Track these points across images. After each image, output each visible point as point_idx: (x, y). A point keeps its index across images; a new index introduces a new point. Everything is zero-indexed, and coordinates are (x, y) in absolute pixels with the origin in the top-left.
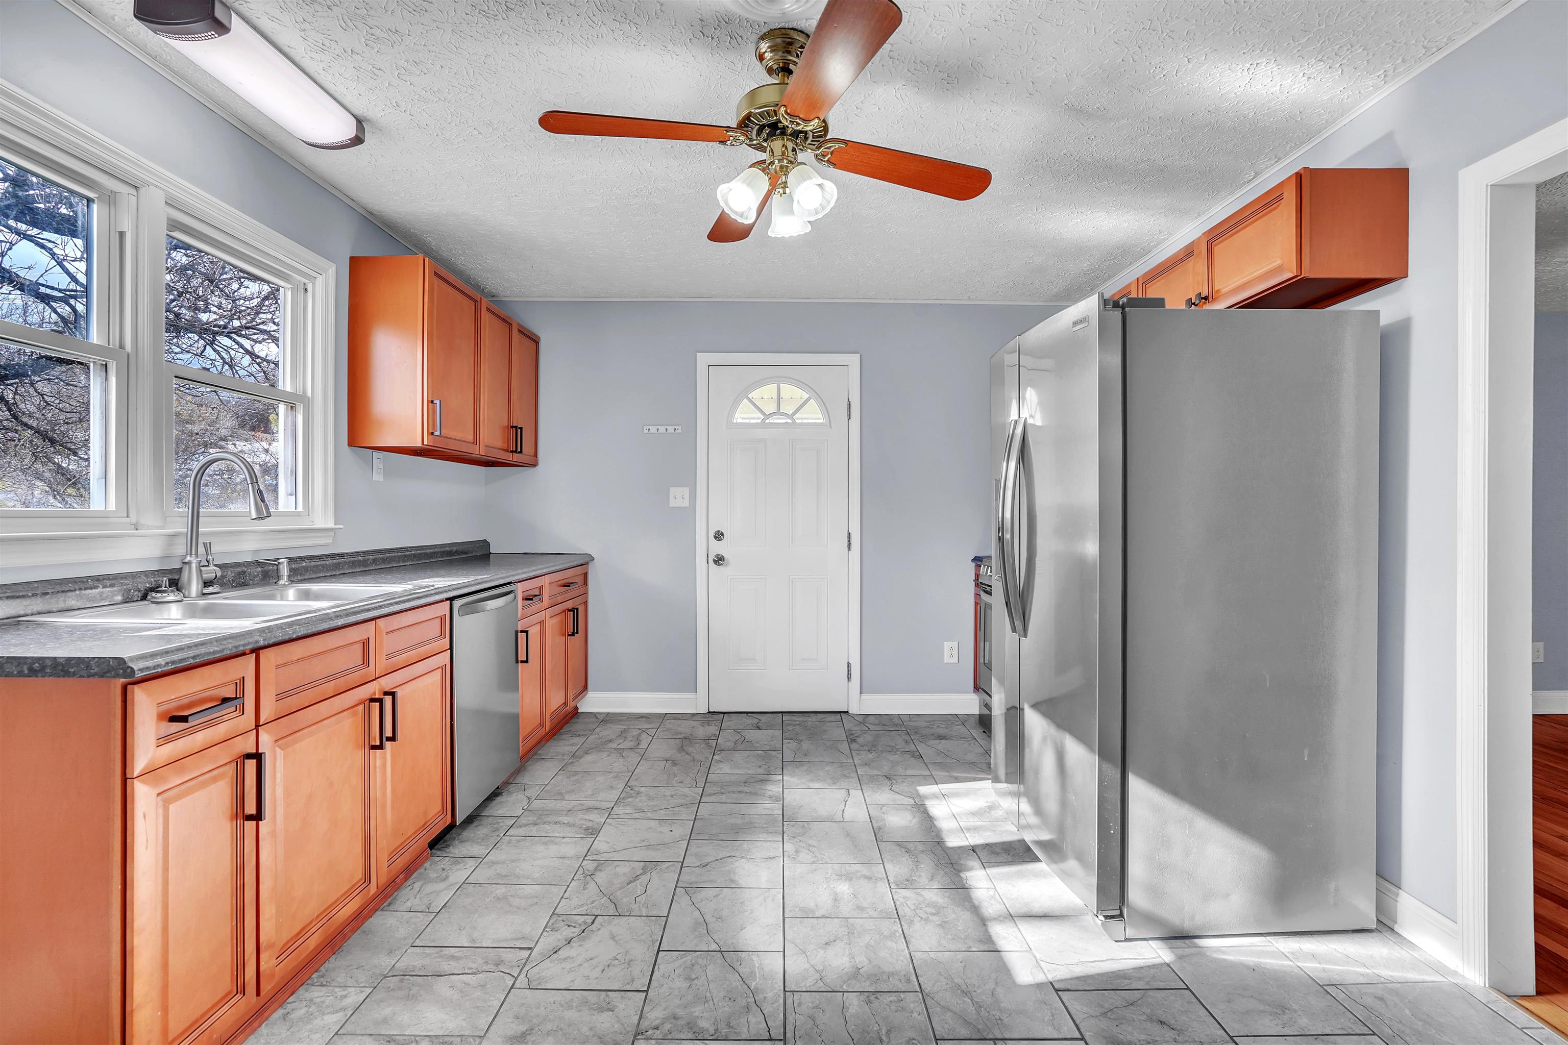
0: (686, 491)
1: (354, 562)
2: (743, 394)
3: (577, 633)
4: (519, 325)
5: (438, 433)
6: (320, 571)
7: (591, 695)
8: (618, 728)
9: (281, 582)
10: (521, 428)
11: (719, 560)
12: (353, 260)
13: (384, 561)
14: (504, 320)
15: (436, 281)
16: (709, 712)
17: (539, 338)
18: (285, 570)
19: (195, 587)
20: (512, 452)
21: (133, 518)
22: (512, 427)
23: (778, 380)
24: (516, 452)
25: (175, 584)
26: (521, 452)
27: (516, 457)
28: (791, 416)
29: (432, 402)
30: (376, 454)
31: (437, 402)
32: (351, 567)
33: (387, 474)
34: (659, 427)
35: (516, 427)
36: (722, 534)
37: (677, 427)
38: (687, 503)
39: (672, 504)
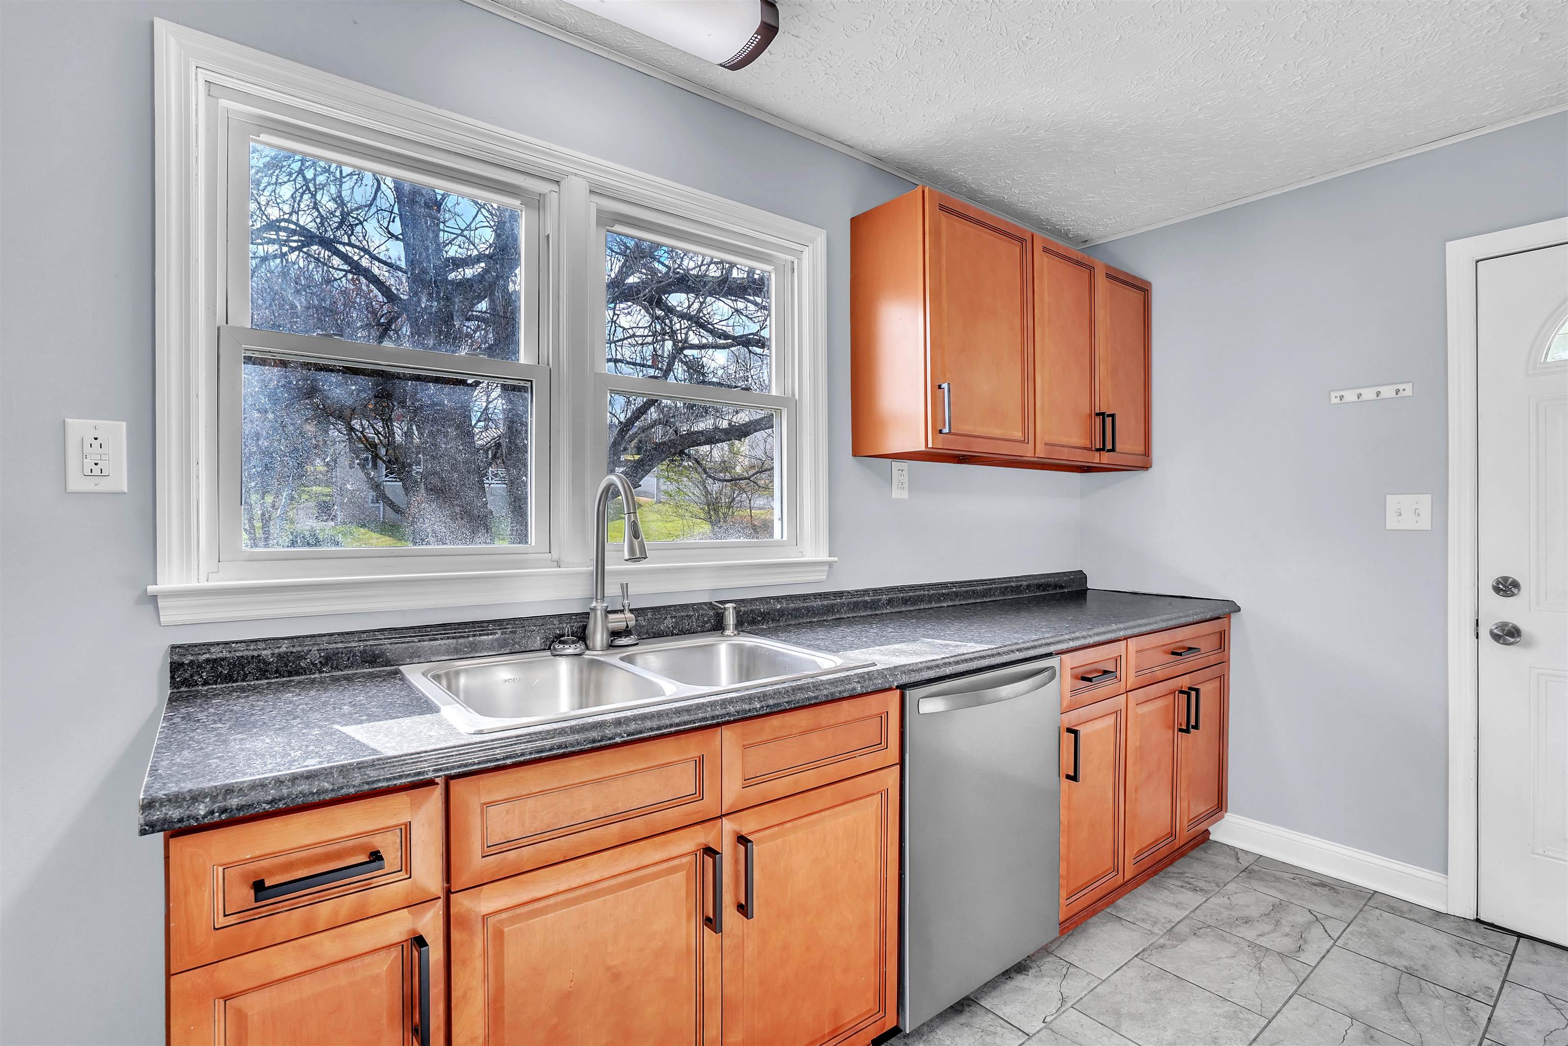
1: (856, 604)
3: (1196, 727)
4: (1108, 267)
5: (946, 430)
6: (803, 616)
7: (1230, 818)
8: (1269, 894)
9: (727, 633)
10: (1113, 416)
11: (1505, 634)
12: (856, 223)
13: (905, 601)
14: (1078, 263)
15: (944, 219)
16: (1479, 921)
17: (1149, 284)
18: (730, 619)
19: (599, 637)
20: (1098, 450)
21: (555, 555)
22: (1098, 414)
24: (1103, 449)
25: (582, 636)
26: (1113, 450)
27: (1106, 458)
29: (940, 387)
30: (897, 465)
31: (945, 386)
32: (853, 610)
33: (913, 488)
34: (1363, 390)
35: (1103, 414)
36: (1513, 584)
37: (1401, 387)
38: (1425, 523)
39: (1392, 523)
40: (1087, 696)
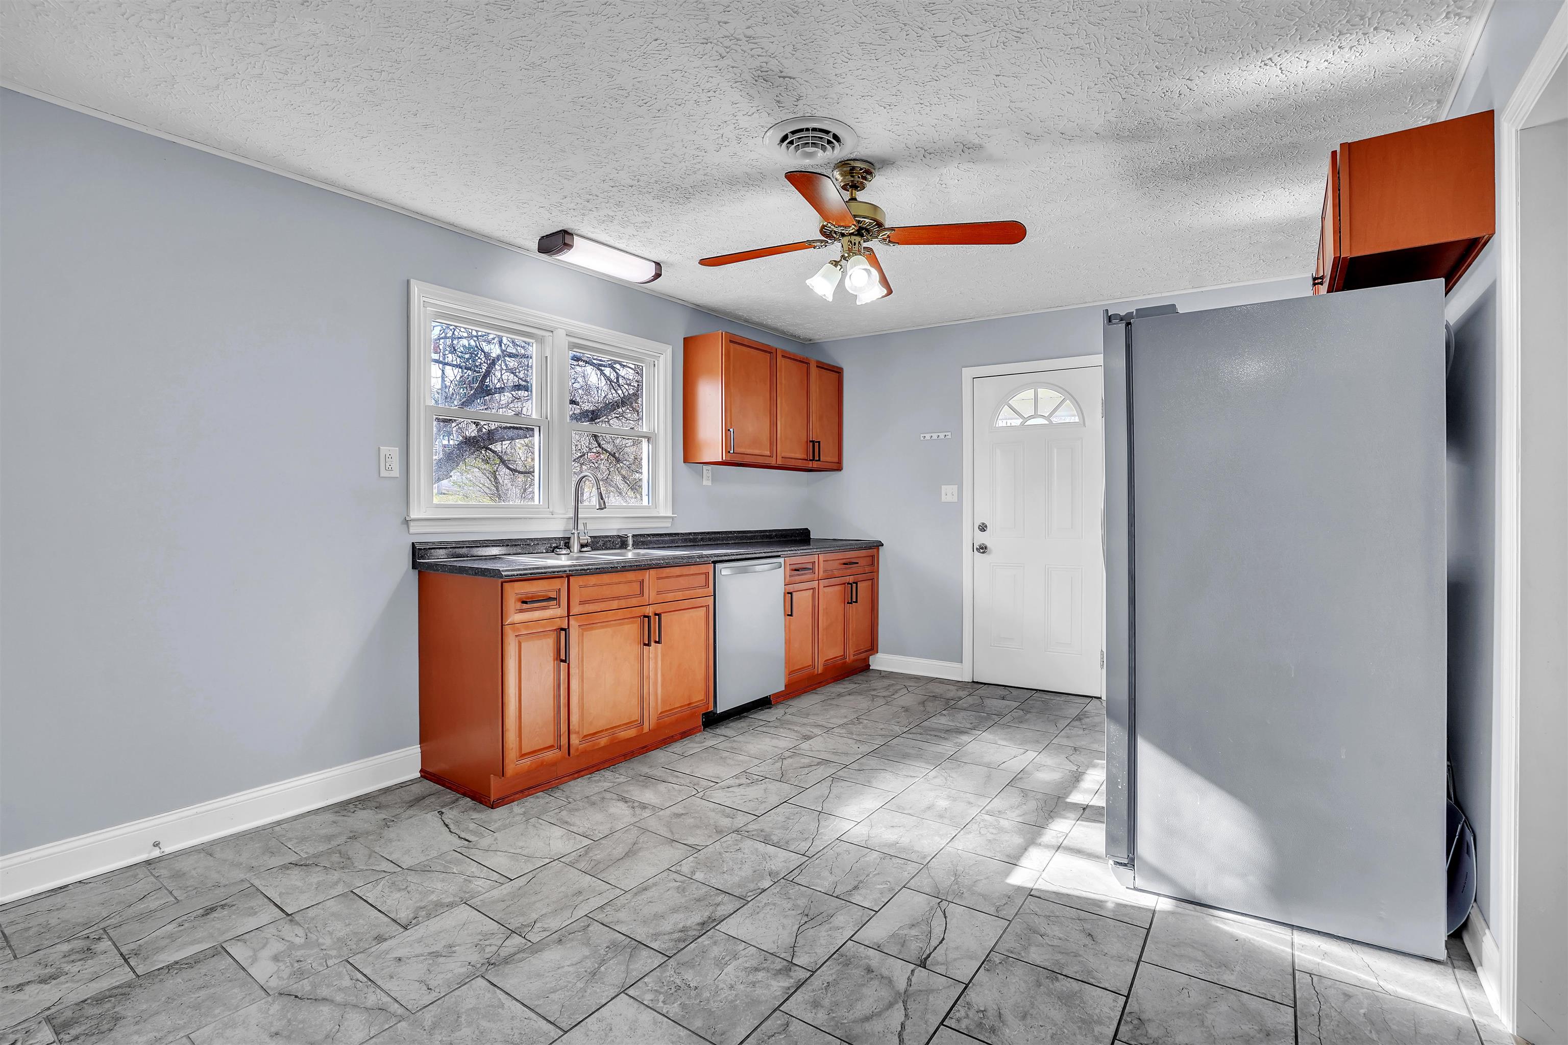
0: (955, 488)
1: (686, 540)
2: (1004, 400)
3: (856, 602)
4: (818, 362)
5: (732, 452)
6: (660, 544)
7: (879, 656)
8: (887, 682)
9: (629, 548)
10: (819, 442)
11: (983, 549)
12: (686, 340)
13: (710, 540)
14: (800, 361)
15: (734, 350)
16: (973, 682)
17: (841, 369)
18: (630, 542)
19: (576, 547)
20: (810, 460)
21: (551, 509)
22: (810, 441)
23: (1035, 385)
24: (813, 460)
25: (567, 545)
26: (819, 460)
27: (815, 465)
28: (1047, 418)
29: (729, 430)
30: (705, 467)
31: (732, 430)
32: (684, 542)
33: (714, 480)
34: (932, 435)
35: (813, 442)
36: (986, 526)
37: (947, 434)
38: (955, 499)
39: (944, 498)
40: (798, 579)
